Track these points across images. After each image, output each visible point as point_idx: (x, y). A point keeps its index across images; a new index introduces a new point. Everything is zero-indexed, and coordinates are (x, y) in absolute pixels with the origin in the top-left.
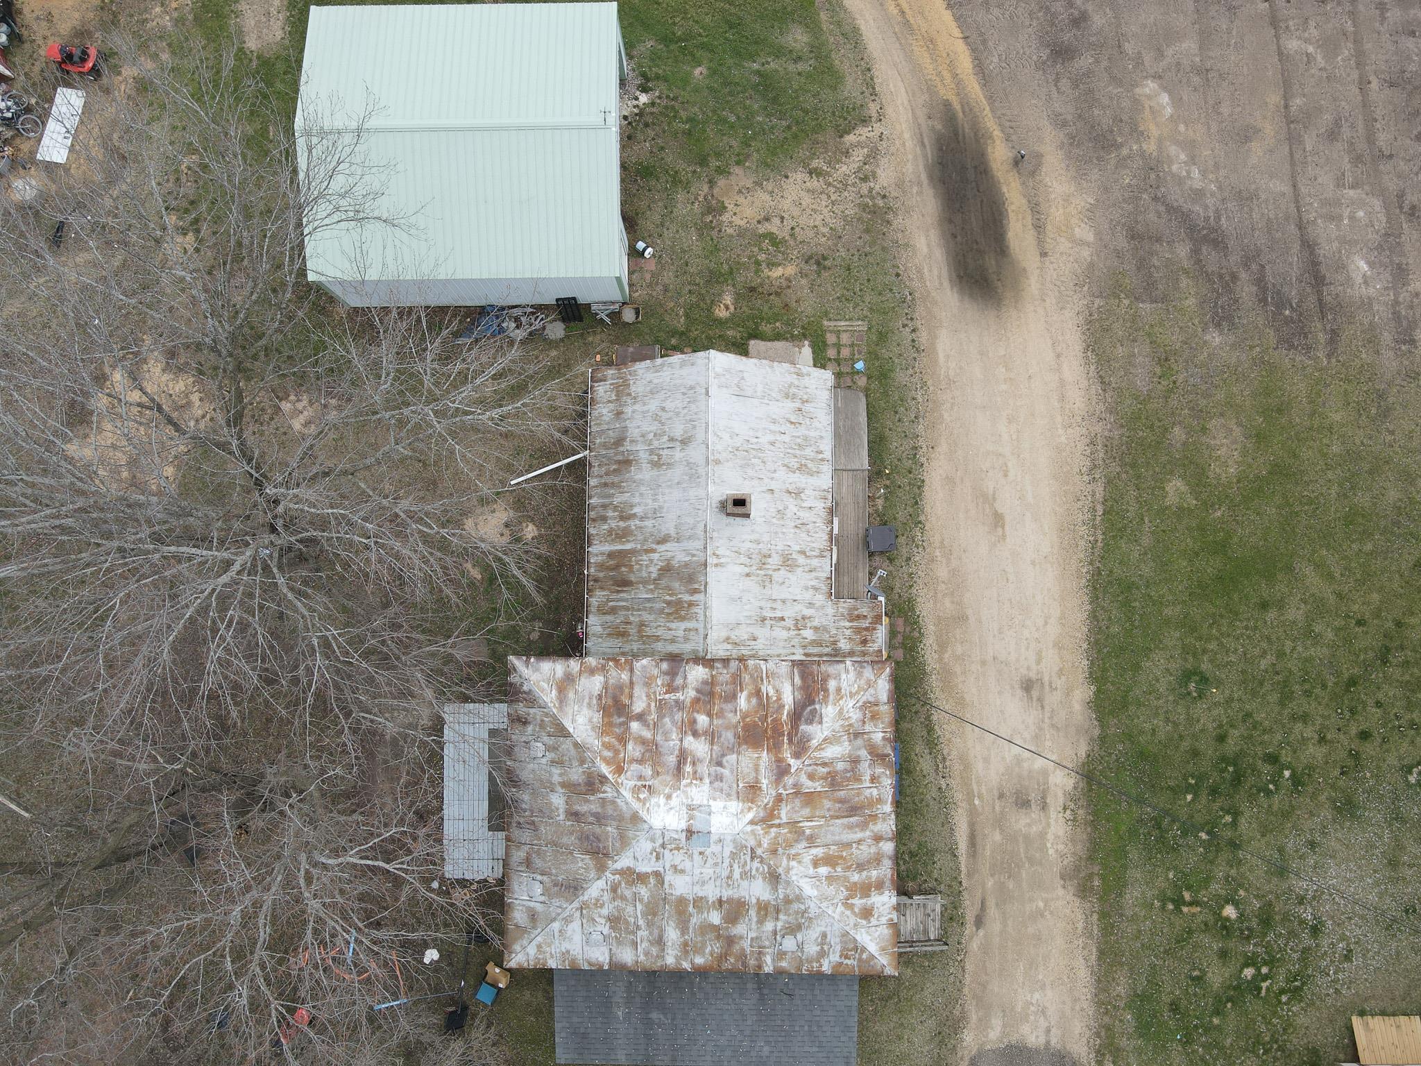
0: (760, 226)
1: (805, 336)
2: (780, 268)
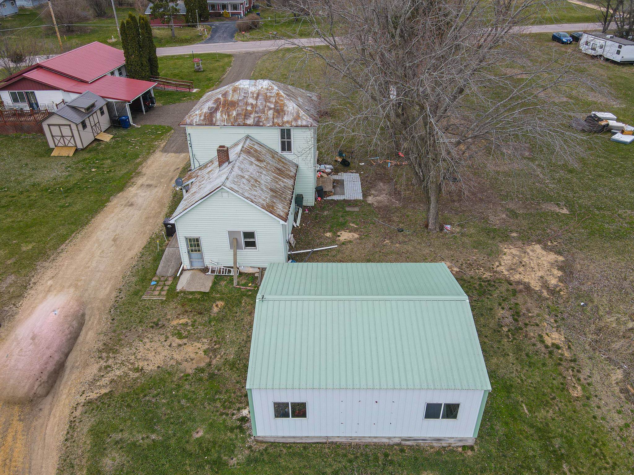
0: (186, 342)
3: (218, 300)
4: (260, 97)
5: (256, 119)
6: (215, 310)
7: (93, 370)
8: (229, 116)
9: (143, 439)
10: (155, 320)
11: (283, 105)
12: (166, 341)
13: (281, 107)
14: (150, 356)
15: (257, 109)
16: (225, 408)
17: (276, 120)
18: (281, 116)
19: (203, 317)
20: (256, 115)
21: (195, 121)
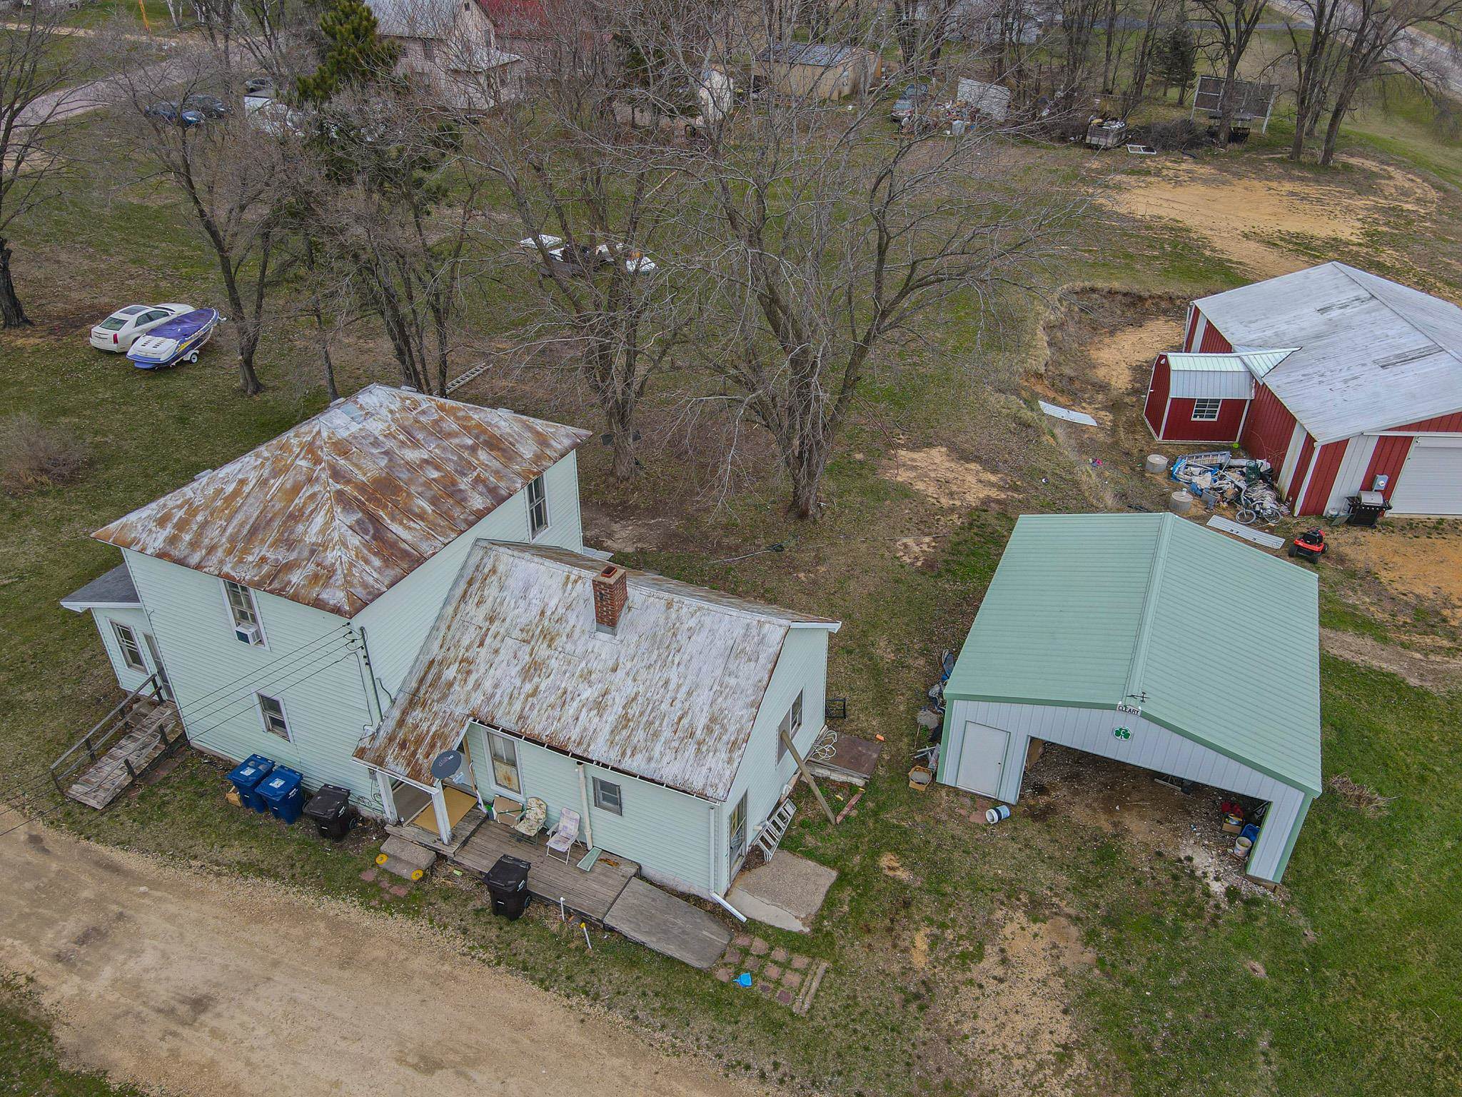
0: (996, 949)
1: (817, 930)
2: (925, 947)
4: (419, 436)
5: (481, 489)
6: (904, 874)
8: (421, 518)
10: (897, 998)
11: (484, 426)
12: (981, 986)
13: (483, 433)
15: (451, 465)
20: (468, 480)
21: (370, 580)
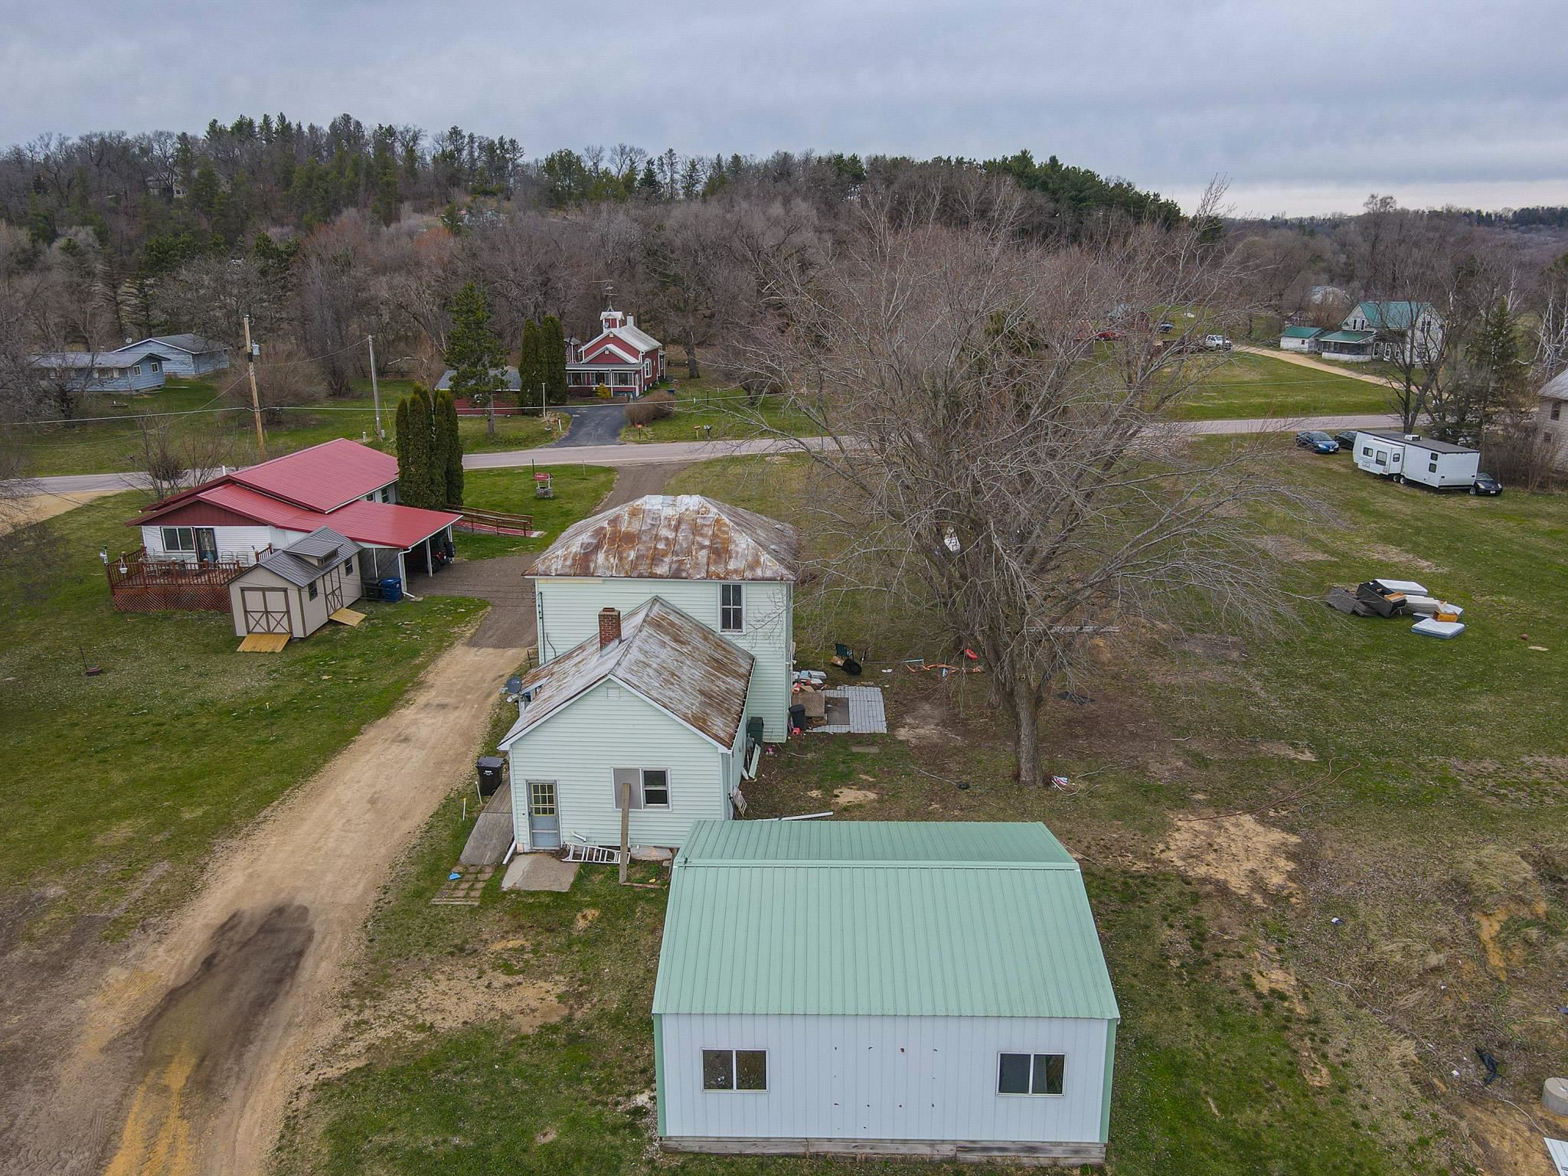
0: (521, 980)
2: (510, 946)
3: (587, 907)
4: (683, 527)
5: (674, 566)
6: (581, 924)
7: (333, 1027)
8: (621, 559)
9: (435, 1144)
10: (458, 941)
11: (729, 540)
12: (479, 978)
13: (722, 543)
14: (449, 1003)
15: (677, 547)
16: (600, 1092)
17: (712, 568)
18: (723, 561)
19: (555, 937)
20: (675, 559)
21: (554, 567)
